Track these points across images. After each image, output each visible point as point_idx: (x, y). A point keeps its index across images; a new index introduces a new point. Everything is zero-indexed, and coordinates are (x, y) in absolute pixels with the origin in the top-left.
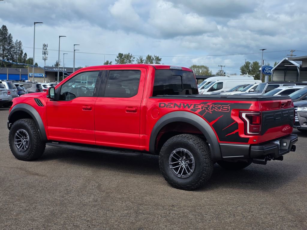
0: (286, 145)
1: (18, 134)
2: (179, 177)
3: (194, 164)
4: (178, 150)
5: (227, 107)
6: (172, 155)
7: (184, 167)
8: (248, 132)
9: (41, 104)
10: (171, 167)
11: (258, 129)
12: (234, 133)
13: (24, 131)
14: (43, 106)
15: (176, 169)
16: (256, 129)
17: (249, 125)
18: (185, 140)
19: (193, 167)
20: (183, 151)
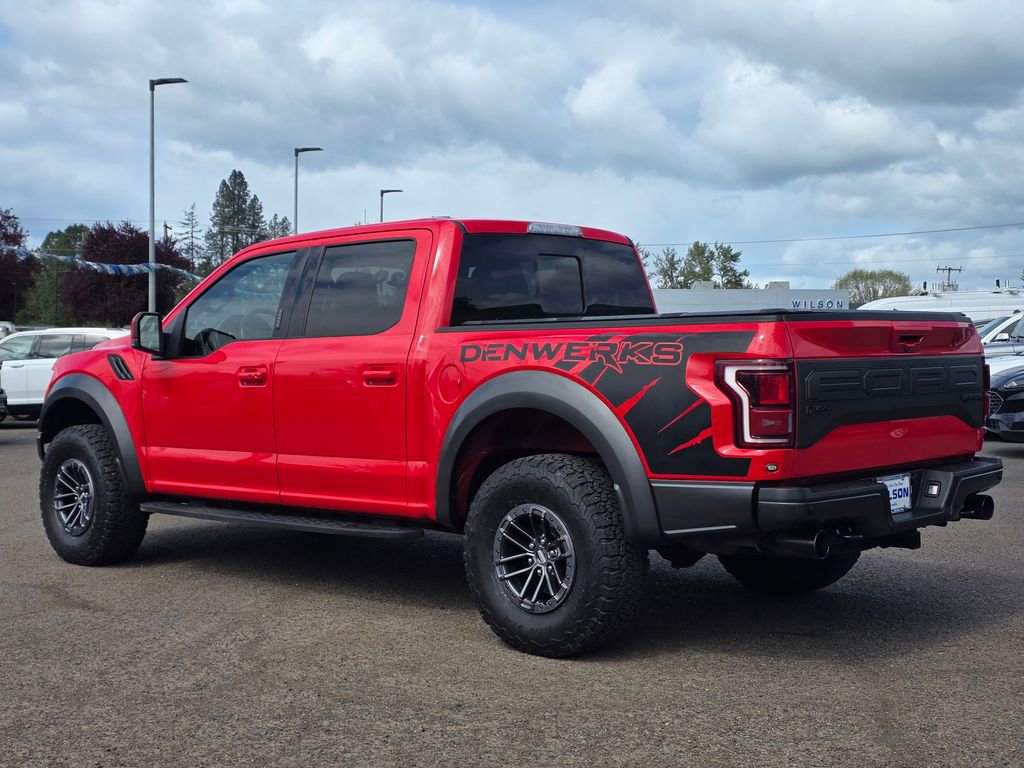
0: (939, 491)
1: (64, 476)
2: (527, 611)
3: (571, 562)
4: (520, 510)
5: (672, 349)
6: (502, 530)
7: (545, 573)
8: (748, 439)
9: (126, 375)
10: (501, 573)
11: (779, 422)
12: (698, 440)
13: (80, 464)
14: (133, 379)
15: (518, 581)
16: (772, 423)
17: (750, 409)
18: (540, 473)
19: (570, 572)
20: (536, 512)
